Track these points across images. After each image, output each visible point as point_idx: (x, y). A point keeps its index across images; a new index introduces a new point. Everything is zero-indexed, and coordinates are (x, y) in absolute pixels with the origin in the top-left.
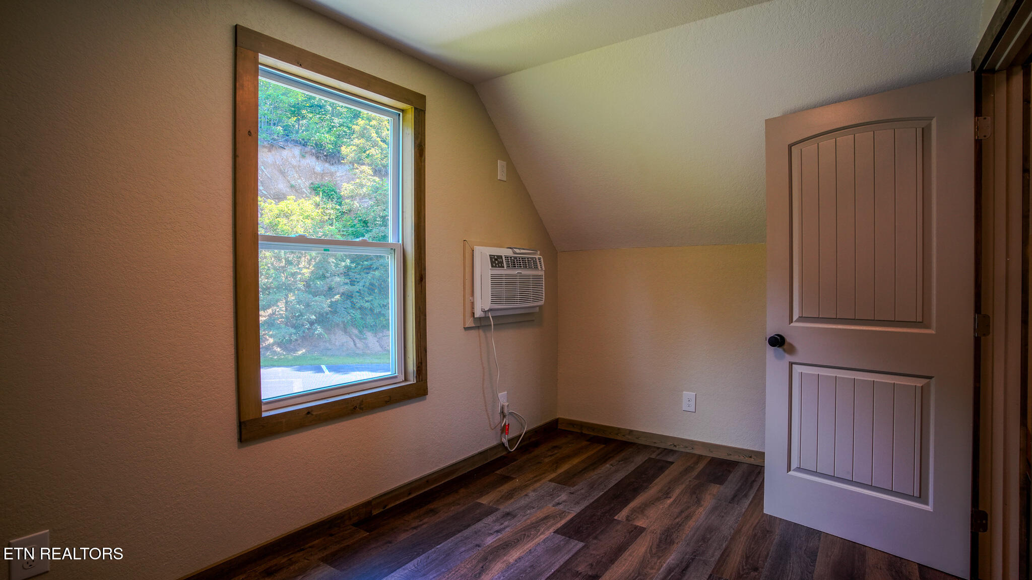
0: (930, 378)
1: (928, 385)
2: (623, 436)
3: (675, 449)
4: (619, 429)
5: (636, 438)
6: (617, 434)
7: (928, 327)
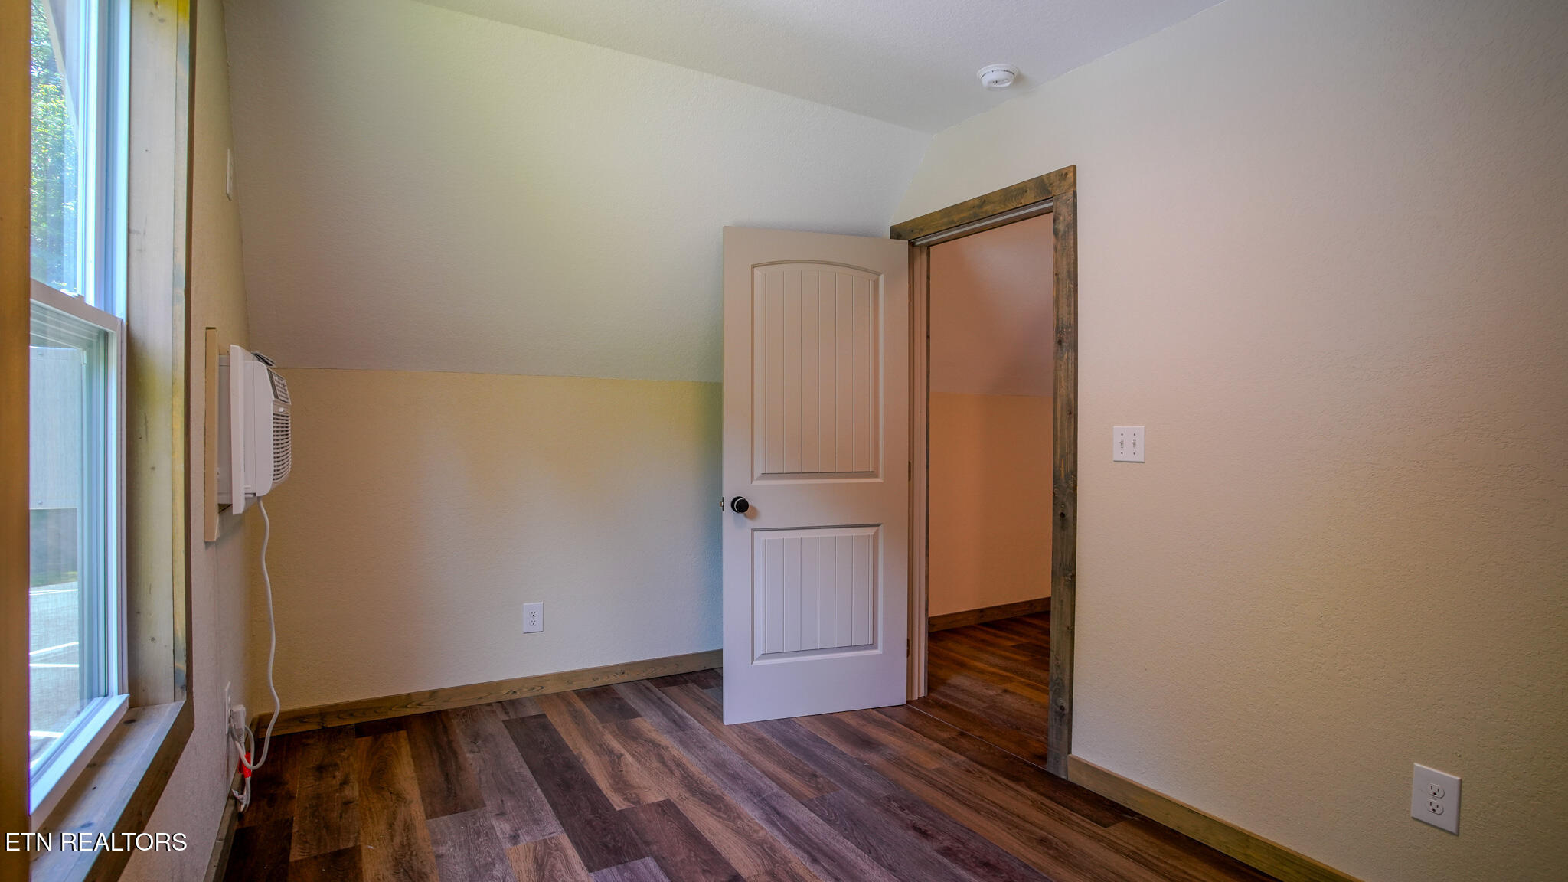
0: (878, 525)
1: (877, 532)
2: (419, 705)
3: (514, 697)
4: (409, 696)
5: (445, 701)
6: (406, 707)
7: (876, 476)
